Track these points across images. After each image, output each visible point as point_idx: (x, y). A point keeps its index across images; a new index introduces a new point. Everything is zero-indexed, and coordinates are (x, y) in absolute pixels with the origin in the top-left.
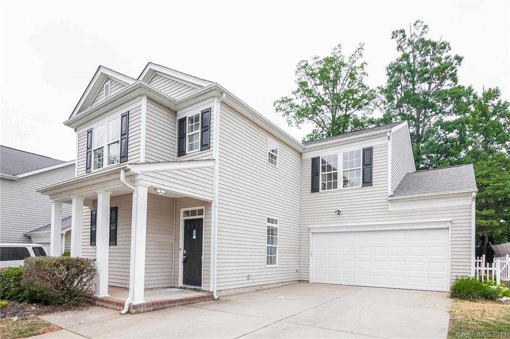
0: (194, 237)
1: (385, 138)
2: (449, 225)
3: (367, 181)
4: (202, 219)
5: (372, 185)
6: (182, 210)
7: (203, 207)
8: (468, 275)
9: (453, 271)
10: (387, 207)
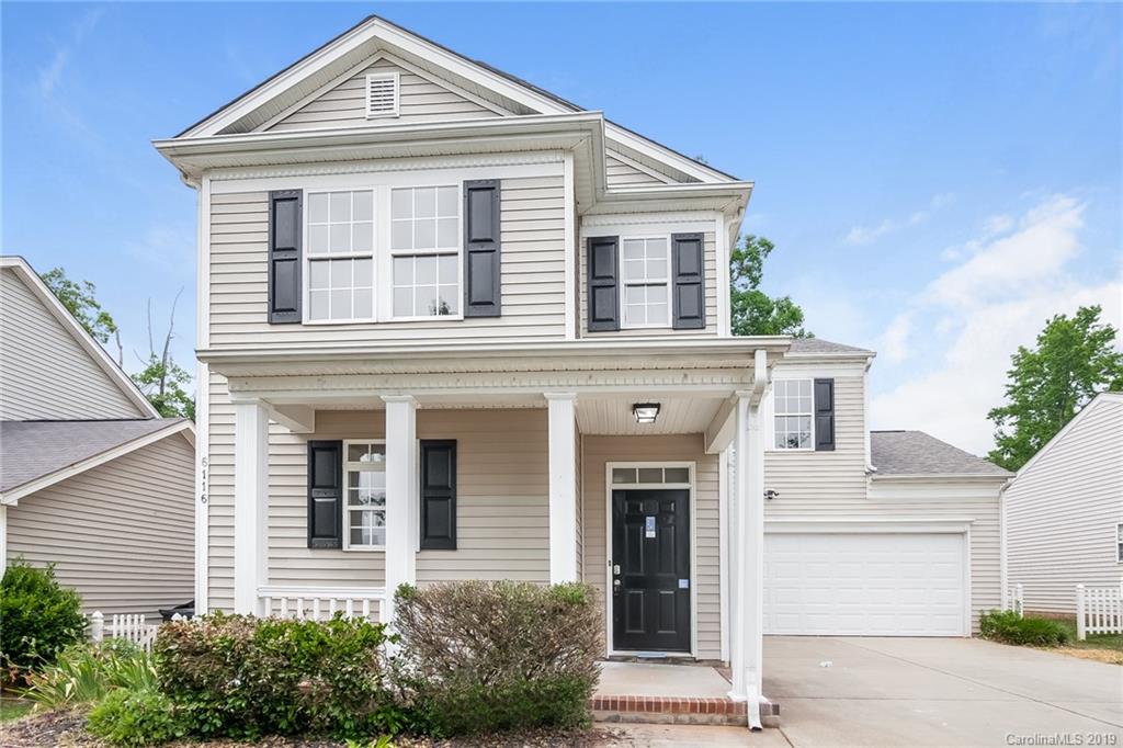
0: (651, 534)
1: (861, 366)
2: (967, 528)
3: (826, 441)
4: (688, 491)
5: (833, 449)
6: (610, 466)
7: (691, 465)
8: (997, 608)
9: (975, 602)
10: (863, 491)
